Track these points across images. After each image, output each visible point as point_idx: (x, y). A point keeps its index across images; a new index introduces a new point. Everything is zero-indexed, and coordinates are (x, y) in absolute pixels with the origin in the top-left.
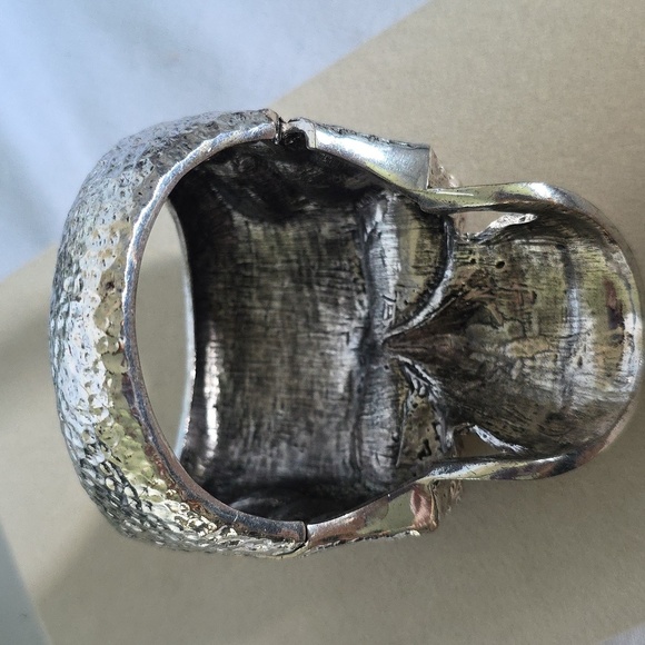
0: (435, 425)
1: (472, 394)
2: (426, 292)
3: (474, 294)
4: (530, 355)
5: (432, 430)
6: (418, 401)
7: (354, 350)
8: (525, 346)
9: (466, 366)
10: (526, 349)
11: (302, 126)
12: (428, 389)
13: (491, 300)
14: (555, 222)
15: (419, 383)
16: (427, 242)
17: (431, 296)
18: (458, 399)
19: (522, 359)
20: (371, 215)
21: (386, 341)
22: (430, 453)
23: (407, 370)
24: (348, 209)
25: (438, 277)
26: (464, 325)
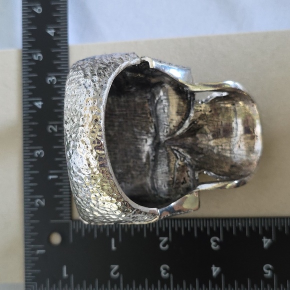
0: (187, 172)
1: (202, 159)
2: (181, 122)
3: (200, 122)
4: (220, 144)
5: (186, 174)
6: (180, 163)
7: (150, 145)
8: (218, 141)
9: (196, 149)
10: (219, 143)
11: (147, 59)
12: (185, 158)
13: (206, 125)
14: (234, 95)
15: (180, 156)
16: (182, 103)
17: (183, 123)
18: (197, 161)
19: (218, 146)
20: (158, 93)
21: (166, 141)
22: (186, 182)
23: (175, 152)
24: (148, 91)
25: (187, 116)
26: (195, 134)
